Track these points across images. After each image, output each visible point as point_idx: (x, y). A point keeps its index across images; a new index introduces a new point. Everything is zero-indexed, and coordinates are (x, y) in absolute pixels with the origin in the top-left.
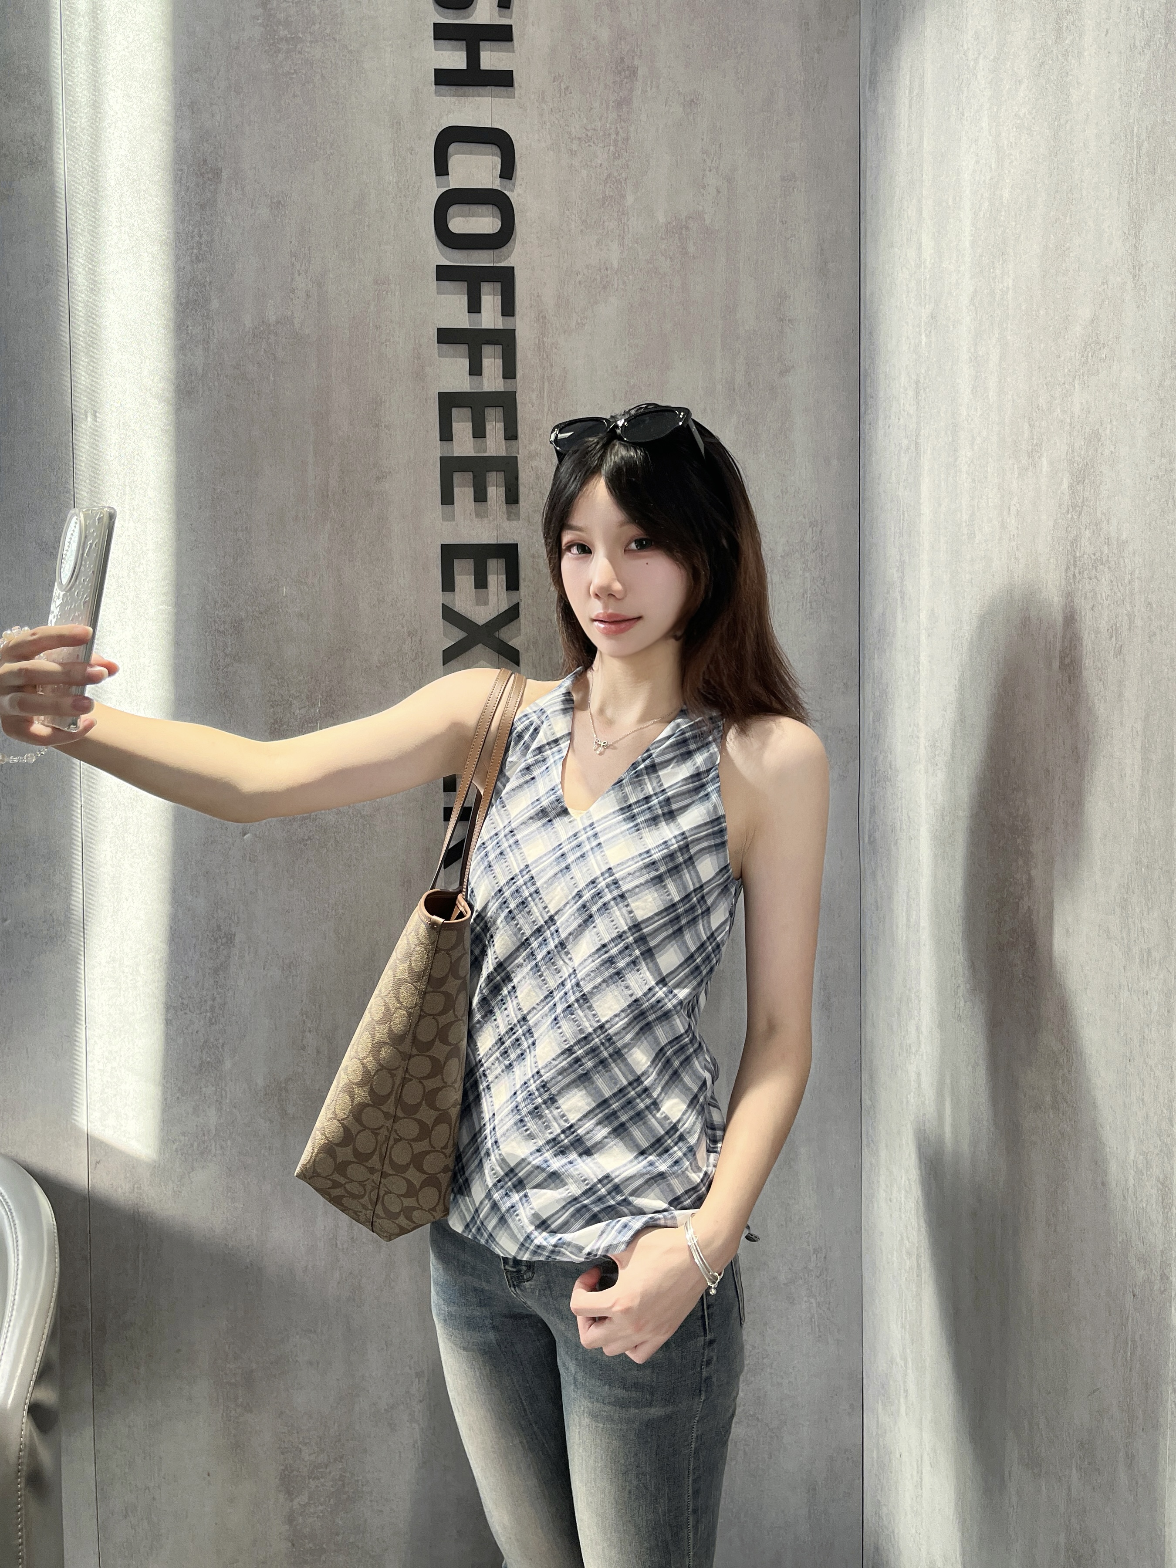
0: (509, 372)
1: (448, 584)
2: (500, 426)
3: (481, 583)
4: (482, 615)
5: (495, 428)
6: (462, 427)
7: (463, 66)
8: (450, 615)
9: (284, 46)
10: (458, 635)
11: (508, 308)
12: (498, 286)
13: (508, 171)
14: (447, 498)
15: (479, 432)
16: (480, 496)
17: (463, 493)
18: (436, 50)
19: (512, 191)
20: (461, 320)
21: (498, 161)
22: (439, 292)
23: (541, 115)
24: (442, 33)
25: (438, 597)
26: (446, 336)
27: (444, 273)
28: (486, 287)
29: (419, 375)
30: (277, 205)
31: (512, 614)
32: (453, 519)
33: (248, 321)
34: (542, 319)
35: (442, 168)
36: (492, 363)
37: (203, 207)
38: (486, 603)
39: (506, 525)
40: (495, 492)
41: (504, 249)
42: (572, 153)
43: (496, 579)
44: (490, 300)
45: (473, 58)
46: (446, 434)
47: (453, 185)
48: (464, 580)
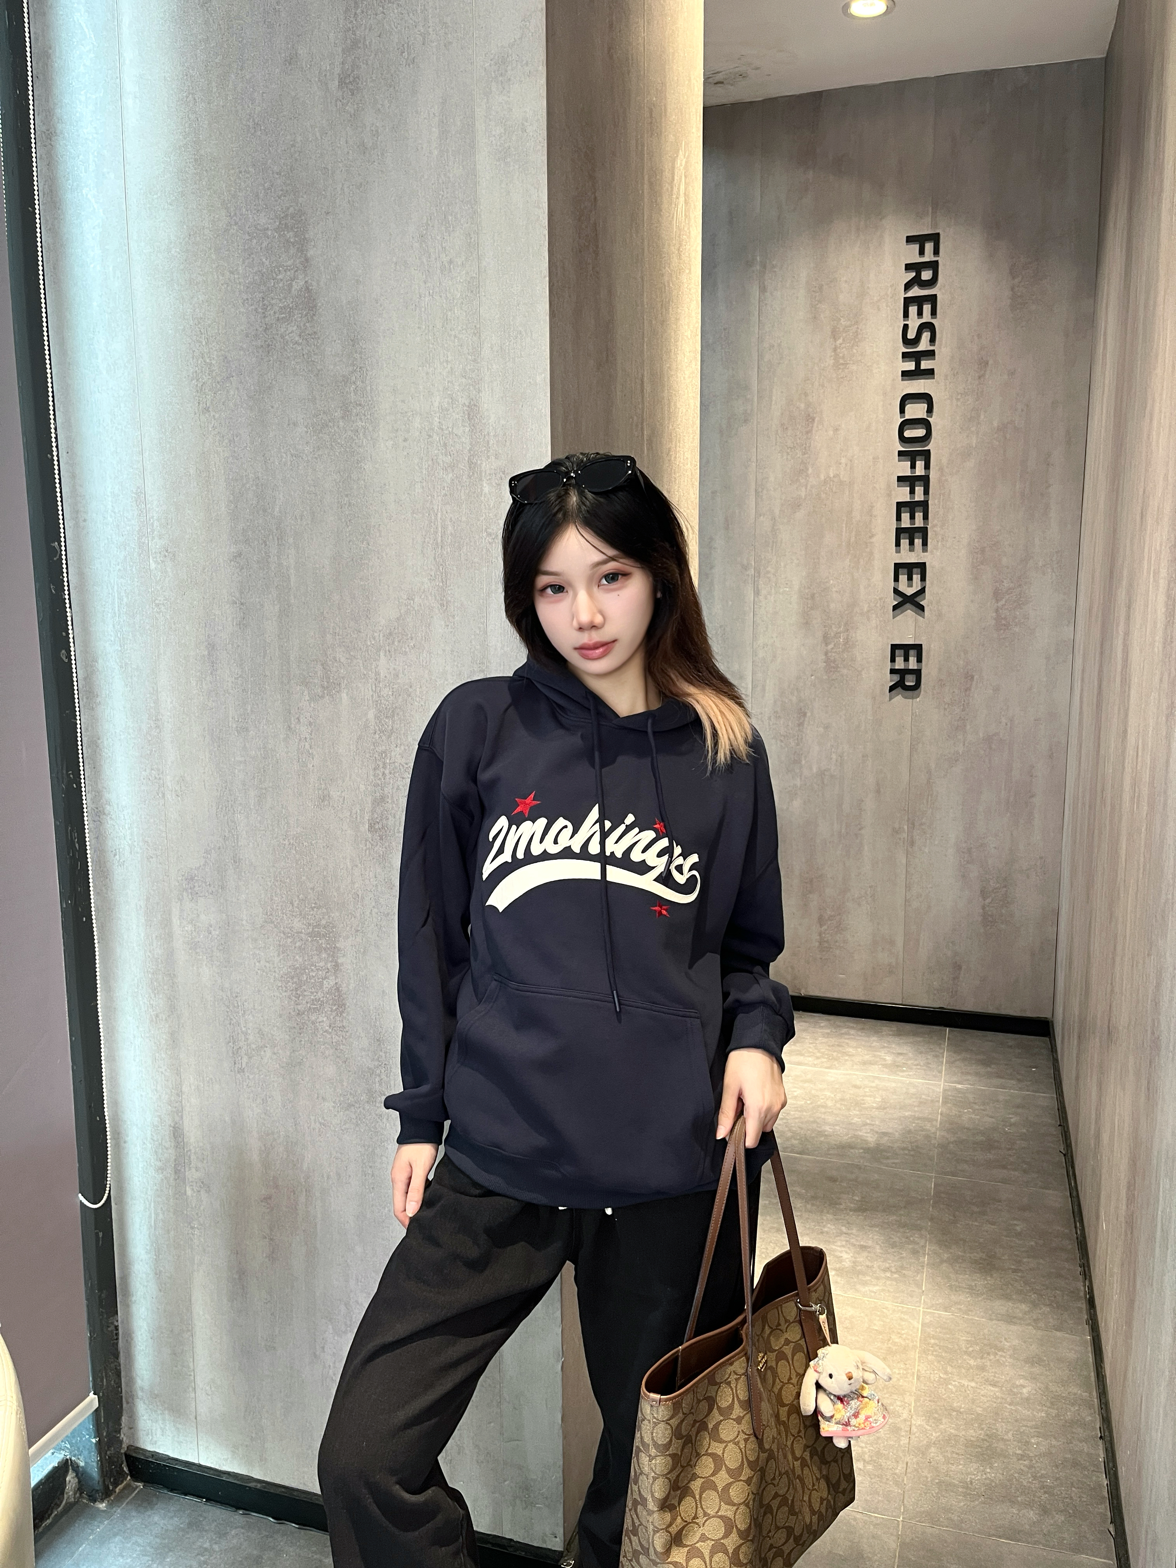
0: (926, 492)
1: (896, 579)
2: (921, 514)
3: (910, 578)
4: (909, 592)
5: (919, 516)
6: (905, 516)
7: (914, 369)
8: (896, 591)
9: (842, 367)
10: (900, 599)
11: (927, 467)
12: (923, 457)
13: (930, 410)
14: (898, 544)
15: (912, 517)
16: (912, 543)
17: (905, 542)
18: (903, 362)
19: (931, 417)
20: (908, 473)
21: (926, 406)
22: (899, 461)
23: (946, 385)
24: (905, 356)
25: (892, 584)
26: (900, 479)
27: (900, 453)
28: (918, 458)
29: (889, 495)
30: (836, 430)
31: (922, 591)
32: (900, 552)
33: (822, 477)
34: (941, 469)
35: (902, 411)
36: (919, 490)
37: (807, 433)
38: (912, 586)
39: (923, 554)
40: (918, 542)
41: (927, 442)
42: (958, 400)
43: (916, 578)
44: (920, 464)
45: (918, 365)
46: (899, 518)
47: (907, 417)
48: (903, 578)
